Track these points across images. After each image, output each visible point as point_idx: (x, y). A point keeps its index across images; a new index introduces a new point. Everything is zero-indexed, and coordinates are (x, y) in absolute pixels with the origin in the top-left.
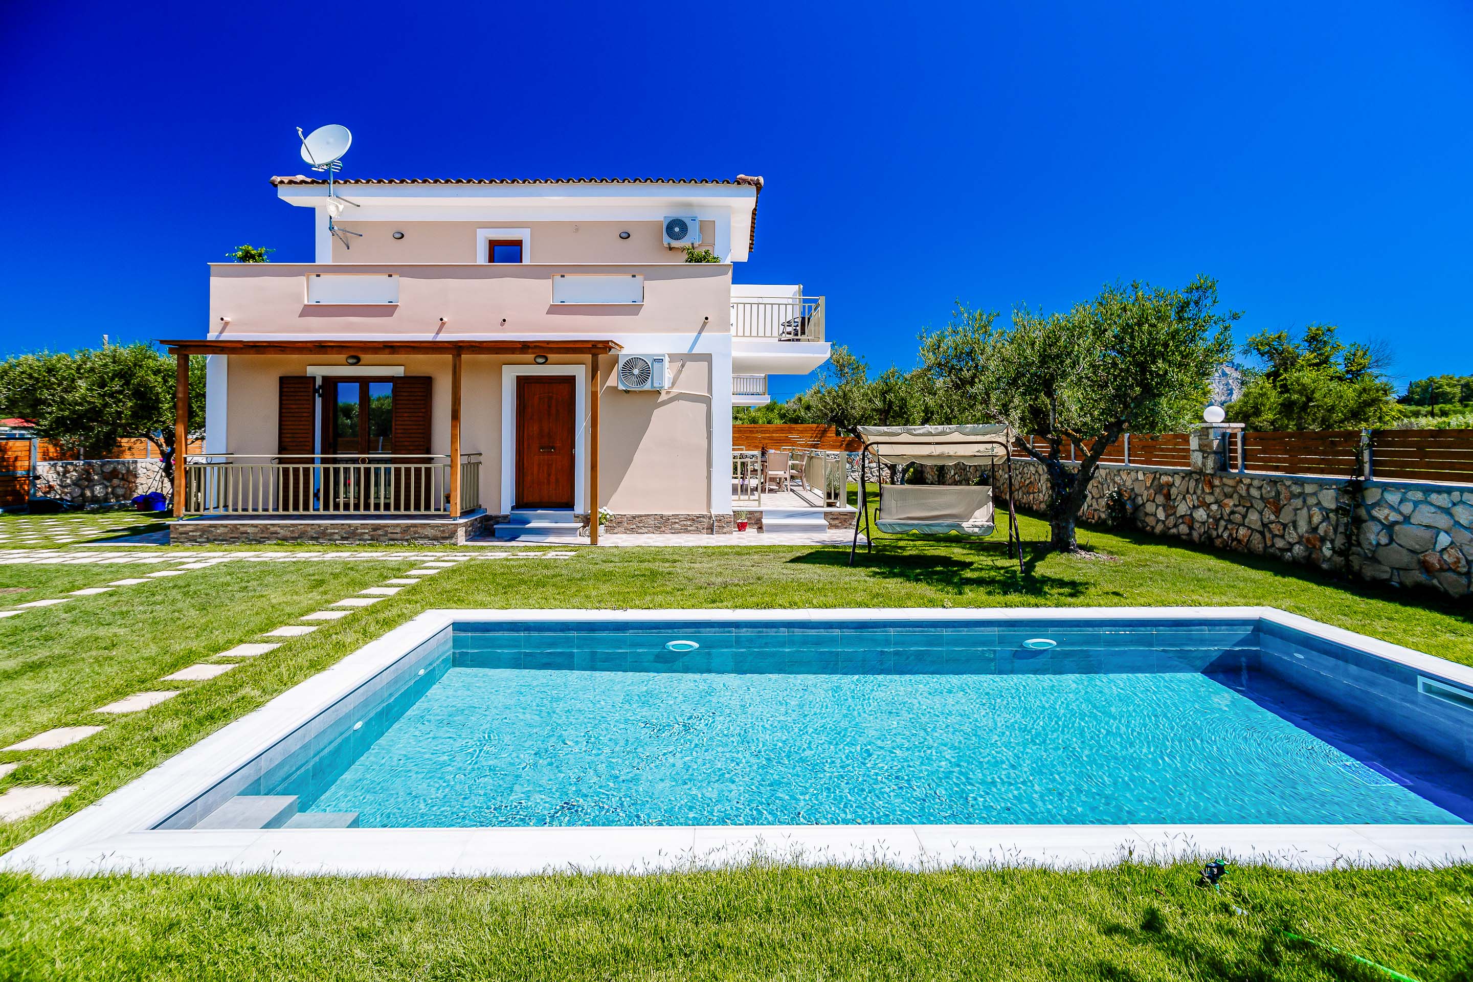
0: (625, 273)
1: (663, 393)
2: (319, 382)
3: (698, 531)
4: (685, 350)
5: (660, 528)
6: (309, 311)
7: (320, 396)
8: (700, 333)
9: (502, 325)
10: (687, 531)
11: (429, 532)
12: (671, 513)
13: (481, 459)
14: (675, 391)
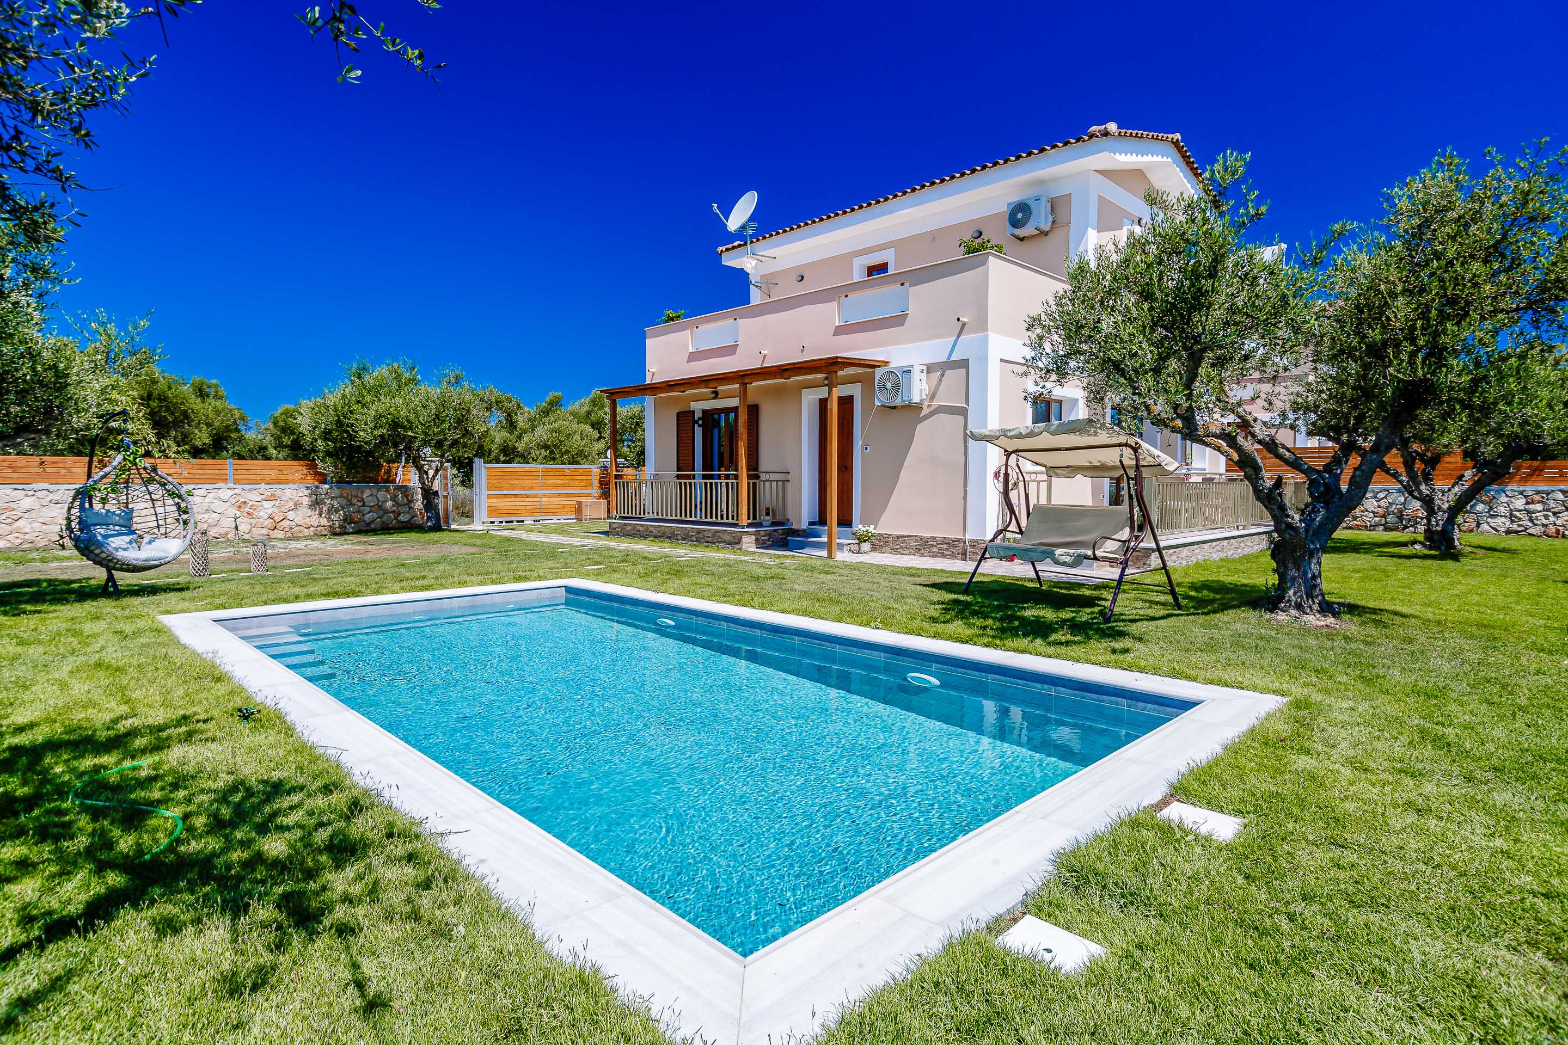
0: (894, 282)
1: (925, 407)
2: (698, 415)
3: (953, 556)
4: (943, 358)
5: (920, 550)
6: (693, 357)
7: (699, 426)
8: (958, 337)
9: (802, 351)
10: (943, 556)
11: (727, 537)
12: (929, 535)
13: (789, 477)
14: (936, 403)
